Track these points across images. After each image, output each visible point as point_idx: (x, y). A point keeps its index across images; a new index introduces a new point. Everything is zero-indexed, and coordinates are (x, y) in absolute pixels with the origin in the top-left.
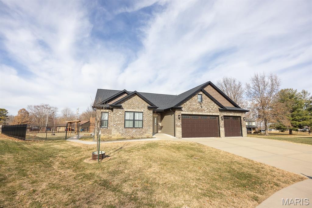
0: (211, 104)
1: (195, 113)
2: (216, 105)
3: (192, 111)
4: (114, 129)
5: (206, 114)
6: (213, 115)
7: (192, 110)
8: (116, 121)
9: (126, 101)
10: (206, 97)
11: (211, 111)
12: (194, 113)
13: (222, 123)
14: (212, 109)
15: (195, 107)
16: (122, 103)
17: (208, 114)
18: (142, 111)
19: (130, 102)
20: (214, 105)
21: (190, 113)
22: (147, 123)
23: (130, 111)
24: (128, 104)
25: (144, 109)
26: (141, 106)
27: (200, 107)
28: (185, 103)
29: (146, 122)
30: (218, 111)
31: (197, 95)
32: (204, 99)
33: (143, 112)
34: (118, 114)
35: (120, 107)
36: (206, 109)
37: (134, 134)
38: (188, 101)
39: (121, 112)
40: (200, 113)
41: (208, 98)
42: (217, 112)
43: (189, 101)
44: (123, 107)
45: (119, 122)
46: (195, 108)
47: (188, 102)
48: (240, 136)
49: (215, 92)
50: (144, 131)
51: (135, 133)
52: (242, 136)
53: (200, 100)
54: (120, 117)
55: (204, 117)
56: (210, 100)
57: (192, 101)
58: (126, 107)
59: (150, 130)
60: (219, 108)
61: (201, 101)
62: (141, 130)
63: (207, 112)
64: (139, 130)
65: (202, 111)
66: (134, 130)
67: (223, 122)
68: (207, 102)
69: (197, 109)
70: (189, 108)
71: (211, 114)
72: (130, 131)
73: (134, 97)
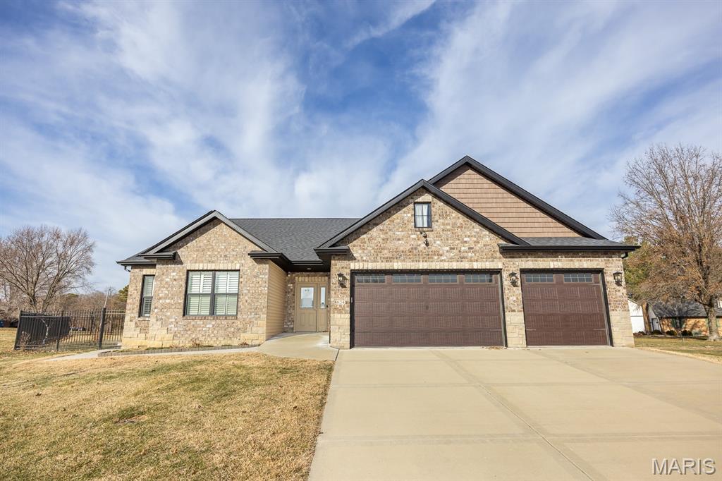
0: (468, 233)
1: (400, 263)
2: (487, 233)
3: (388, 260)
4: (154, 320)
5: (446, 266)
6: (475, 267)
7: (391, 256)
8: (160, 298)
9: (192, 240)
10: (447, 208)
11: (466, 255)
12: (397, 265)
13: (513, 296)
14: (470, 248)
15: (403, 246)
16: (180, 247)
17: (455, 266)
18: (238, 268)
19: (201, 244)
20: (478, 235)
21: (383, 264)
22: (249, 301)
23: (201, 268)
24: (198, 250)
25: (243, 262)
26: (235, 253)
27: (424, 245)
28: (364, 236)
29: (246, 298)
30: (498, 254)
31: (411, 206)
32: (437, 218)
33: (239, 270)
34: (167, 280)
35: (174, 259)
36: (448, 248)
37: (209, 336)
38: (375, 229)
39: (174, 274)
40: (423, 265)
41: (455, 214)
42: (493, 258)
43: (380, 227)
44: (182, 259)
45: (168, 301)
46: (401, 249)
47: (375, 232)
48: (606, 344)
49: (492, 191)
50: (240, 326)
51: (213, 332)
52: (612, 344)
53: (422, 222)
54: (172, 288)
55: (443, 277)
56: (461, 219)
57: (391, 227)
58: (190, 259)
59: (259, 322)
60: (503, 242)
61: (430, 225)
62: (230, 322)
63: (451, 260)
64: (225, 322)
65: (428, 257)
66: (210, 324)
67: (518, 291)
68: (448, 227)
69: (412, 253)
70: (380, 250)
71: (466, 265)
72: (199, 326)
73: (215, 229)
